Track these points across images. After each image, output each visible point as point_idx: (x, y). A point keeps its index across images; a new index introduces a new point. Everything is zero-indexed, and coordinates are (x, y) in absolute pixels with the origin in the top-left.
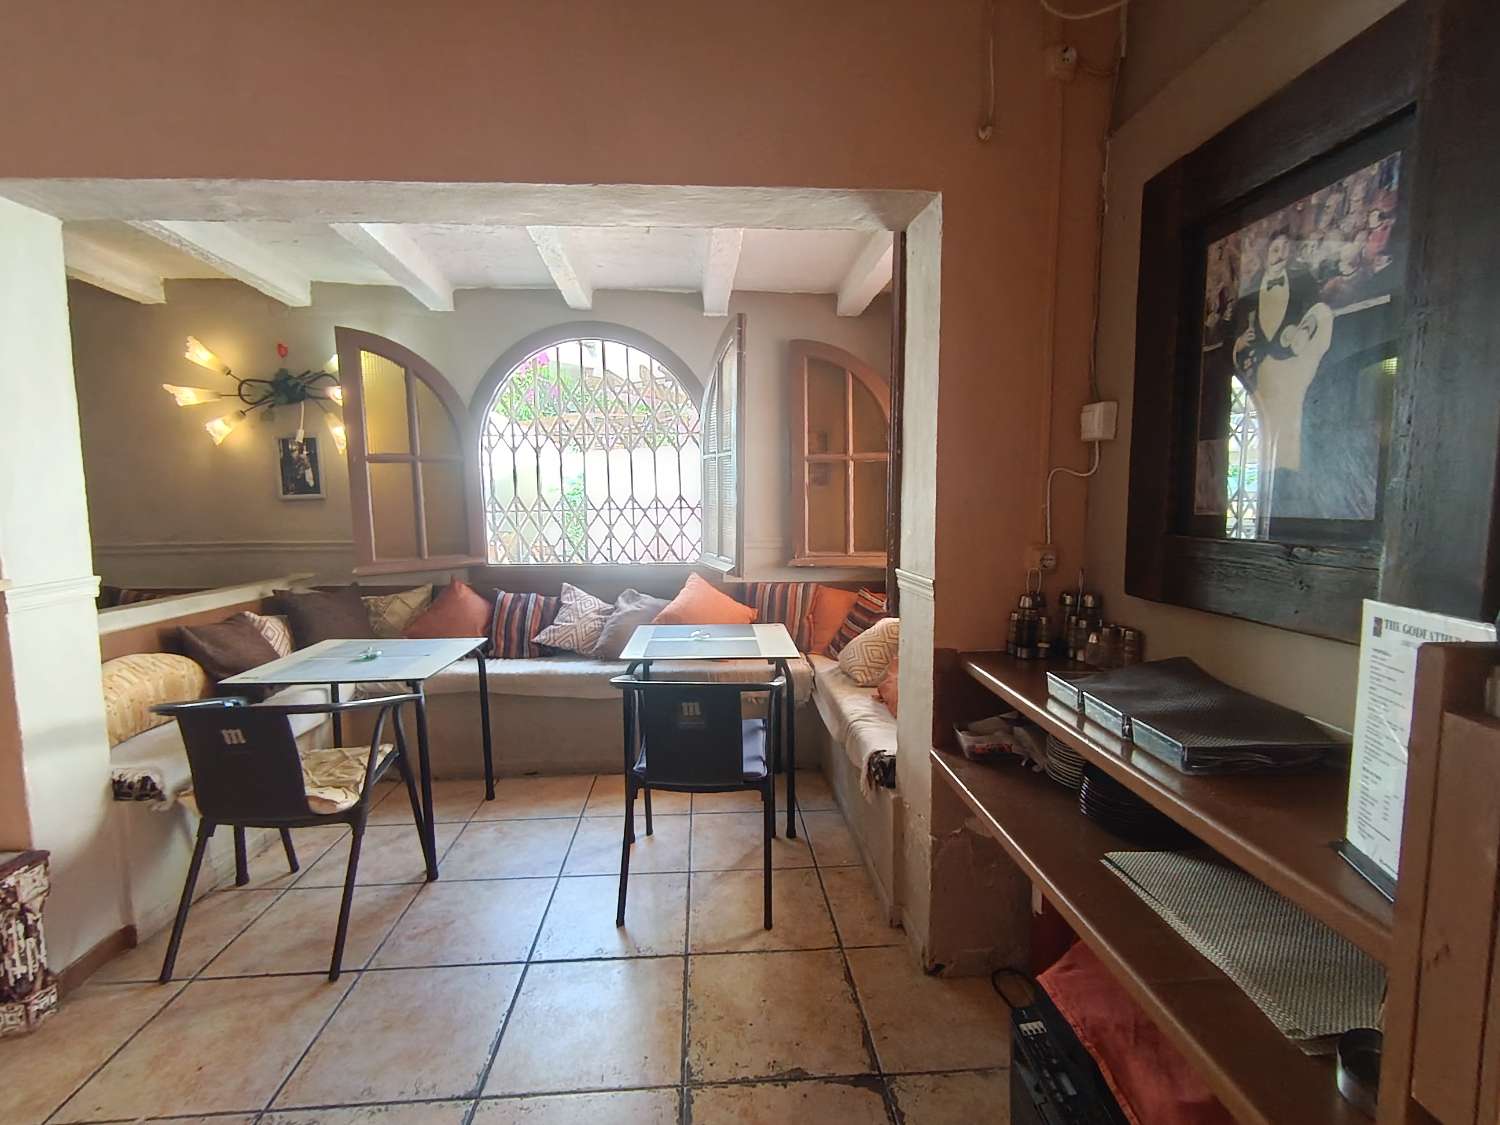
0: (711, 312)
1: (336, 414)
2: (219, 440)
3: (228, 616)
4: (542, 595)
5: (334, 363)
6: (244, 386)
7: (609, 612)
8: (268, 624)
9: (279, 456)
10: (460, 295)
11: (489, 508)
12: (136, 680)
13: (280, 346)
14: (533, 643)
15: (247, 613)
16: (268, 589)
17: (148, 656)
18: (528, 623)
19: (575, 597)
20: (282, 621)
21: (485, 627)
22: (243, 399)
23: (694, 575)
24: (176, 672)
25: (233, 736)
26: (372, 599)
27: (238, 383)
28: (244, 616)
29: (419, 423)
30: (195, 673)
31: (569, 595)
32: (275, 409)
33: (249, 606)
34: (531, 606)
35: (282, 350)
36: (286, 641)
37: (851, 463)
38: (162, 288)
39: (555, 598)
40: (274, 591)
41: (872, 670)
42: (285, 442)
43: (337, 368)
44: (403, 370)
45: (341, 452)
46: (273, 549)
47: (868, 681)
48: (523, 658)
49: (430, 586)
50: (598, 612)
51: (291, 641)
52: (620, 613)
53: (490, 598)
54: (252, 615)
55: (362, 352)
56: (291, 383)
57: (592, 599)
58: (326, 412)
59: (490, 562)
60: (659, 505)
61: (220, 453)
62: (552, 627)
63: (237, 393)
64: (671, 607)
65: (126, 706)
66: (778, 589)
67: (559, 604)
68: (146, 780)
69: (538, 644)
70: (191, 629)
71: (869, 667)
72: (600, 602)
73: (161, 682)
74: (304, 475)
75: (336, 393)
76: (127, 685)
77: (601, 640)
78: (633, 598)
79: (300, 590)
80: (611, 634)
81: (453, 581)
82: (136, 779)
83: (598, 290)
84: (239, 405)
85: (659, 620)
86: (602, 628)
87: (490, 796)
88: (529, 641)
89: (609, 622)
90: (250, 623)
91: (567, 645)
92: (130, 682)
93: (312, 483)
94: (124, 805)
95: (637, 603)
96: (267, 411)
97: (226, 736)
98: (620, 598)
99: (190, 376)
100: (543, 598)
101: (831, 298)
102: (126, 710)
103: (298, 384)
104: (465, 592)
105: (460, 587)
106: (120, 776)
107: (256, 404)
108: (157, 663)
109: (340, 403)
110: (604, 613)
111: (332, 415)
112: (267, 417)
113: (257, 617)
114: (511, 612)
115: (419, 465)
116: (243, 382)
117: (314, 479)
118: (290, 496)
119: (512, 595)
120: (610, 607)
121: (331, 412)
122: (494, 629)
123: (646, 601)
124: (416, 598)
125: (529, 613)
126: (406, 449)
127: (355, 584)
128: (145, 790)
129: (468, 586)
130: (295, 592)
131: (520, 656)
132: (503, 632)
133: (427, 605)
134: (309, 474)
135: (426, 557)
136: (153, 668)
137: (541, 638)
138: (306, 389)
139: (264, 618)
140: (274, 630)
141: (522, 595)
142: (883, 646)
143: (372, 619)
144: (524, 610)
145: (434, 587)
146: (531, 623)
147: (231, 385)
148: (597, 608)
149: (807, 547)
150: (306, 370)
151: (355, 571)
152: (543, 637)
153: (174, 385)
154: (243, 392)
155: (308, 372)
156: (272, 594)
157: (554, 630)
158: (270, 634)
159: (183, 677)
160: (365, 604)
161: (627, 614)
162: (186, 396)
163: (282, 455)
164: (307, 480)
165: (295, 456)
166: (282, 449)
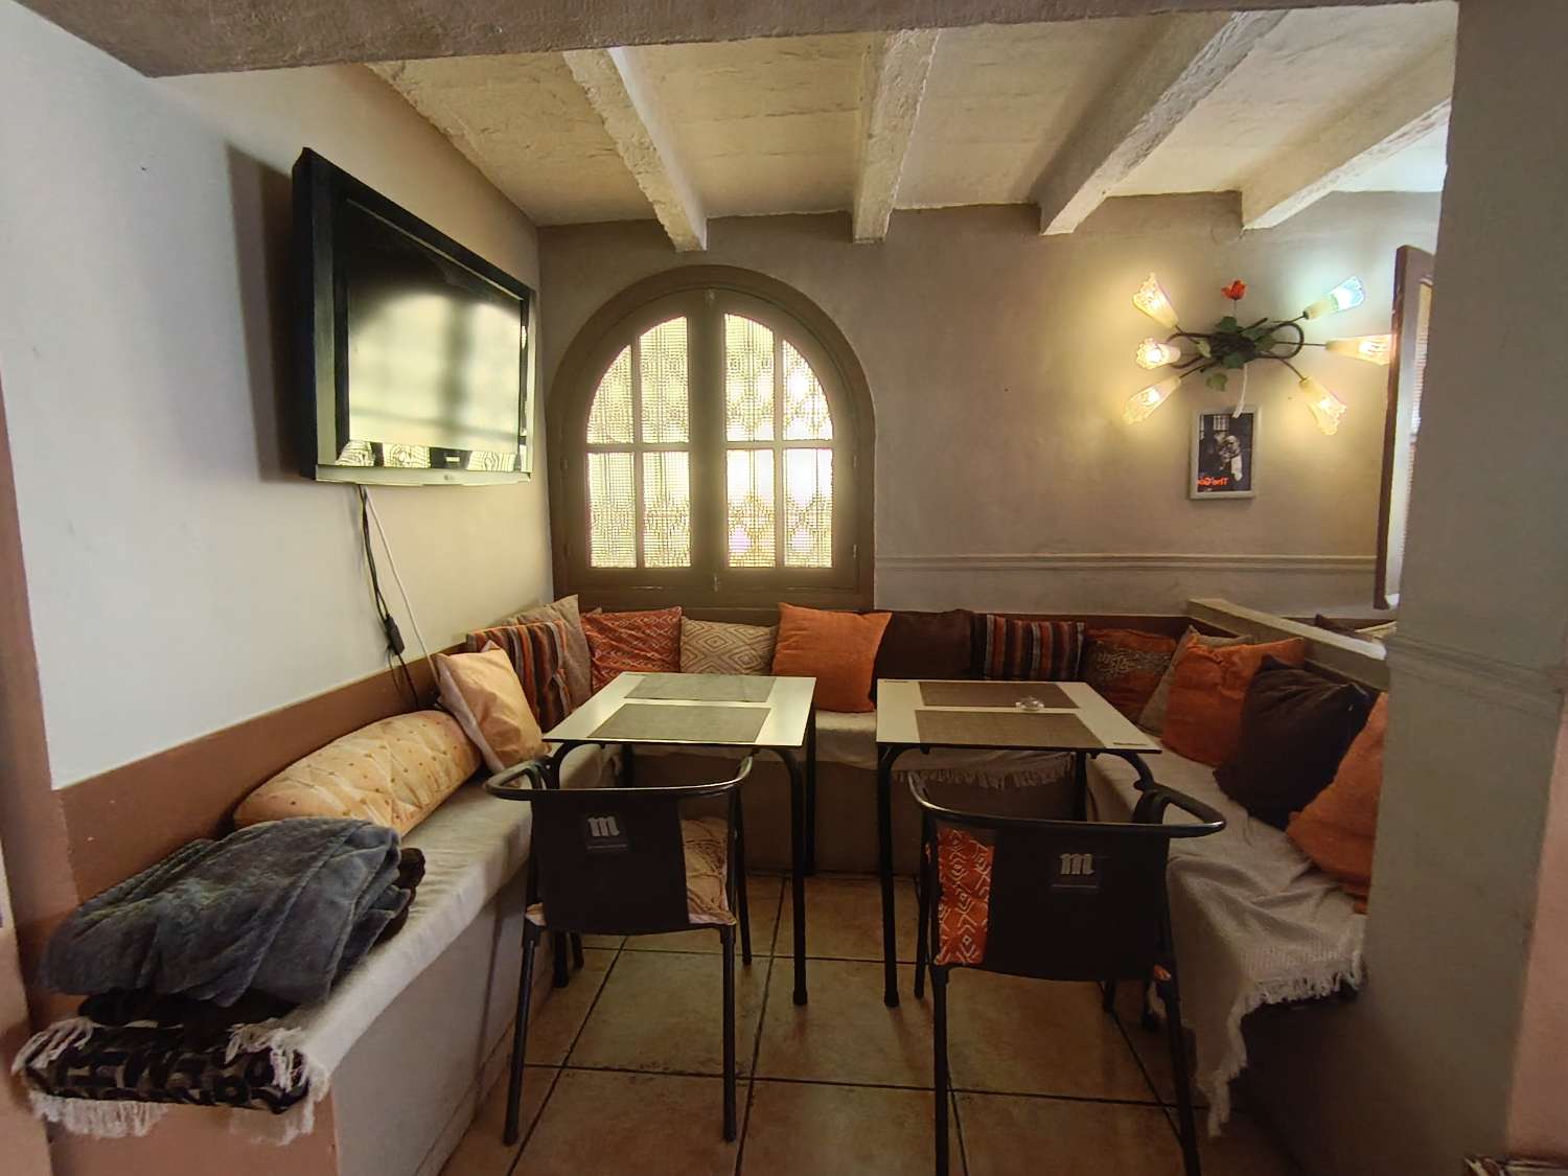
9: (1197, 438)
42: (1208, 420)
46: (1173, 564)
74: (1229, 465)
93: (1238, 476)
117: (1244, 472)
118: (1206, 493)
134: (1237, 464)
150: (1264, 317)
163: (1203, 437)
164: (1233, 472)
165: (1220, 438)
166: (1202, 429)
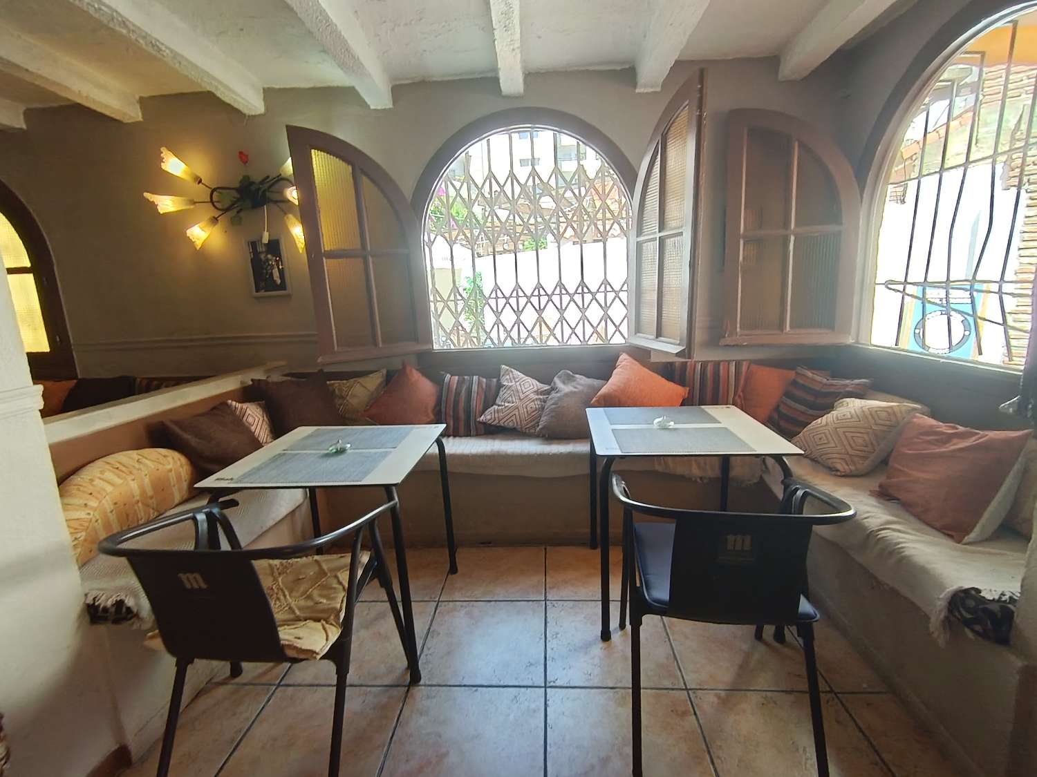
0: (645, 86)
1: (295, 216)
2: (199, 244)
3: (211, 406)
4: (483, 377)
5: (288, 166)
6: (215, 193)
7: (548, 392)
8: (249, 412)
9: (249, 257)
10: (398, 90)
11: (431, 298)
12: (119, 481)
13: (241, 153)
14: (480, 422)
15: (230, 401)
16: (248, 377)
17: (134, 454)
18: (474, 403)
19: (514, 378)
20: (260, 406)
21: (435, 407)
22: (214, 206)
23: (624, 356)
24: (160, 467)
25: (192, 580)
26: (336, 383)
27: (210, 190)
28: (227, 404)
29: (368, 220)
30: (182, 466)
31: (508, 377)
32: (242, 214)
33: (229, 395)
34: (475, 387)
35: (243, 157)
36: (265, 426)
37: (792, 238)
38: (138, 106)
39: (495, 380)
40: (252, 380)
41: (856, 459)
42: (253, 245)
43: (292, 172)
44: (350, 168)
45: (301, 251)
46: (253, 341)
47: (851, 471)
48: (470, 436)
49: (384, 371)
50: (537, 392)
51: (270, 426)
52: (558, 395)
53: (438, 381)
54: (234, 403)
55: (313, 151)
56: (253, 188)
57: (529, 380)
58: (285, 214)
59: (435, 348)
60: (586, 290)
61: (201, 255)
62: (496, 407)
63: (209, 200)
64: (607, 388)
65: (109, 511)
66: (709, 368)
67: (500, 386)
68: (120, 604)
69: (484, 423)
70: (177, 423)
71: (851, 455)
72: (538, 383)
73: (147, 480)
74: (272, 274)
75: (292, 194)
76: (109, 488)
77: (544, 420)
78: (568, 379)
79: (276, 378)
80: (553, 414)
81: (404, 367)
82: (109, 603)
83: (529, 73)
84: (212, 212)
85: (597, 401)
86: (543, 408)
87: (453, 570)
88: (475, 419)
89: (549, 403)
90: (232, 411)
91: (511, 424)
92: (112, 484)
93: (279, 281)
94: (102, 629)
95: (574, 384)
96: (235, 217)
97: (186, 582)
98: (556, 379)
99: (167, 185)
100: (484, 380)
101: (771, 61)
102: (110, 514)
103: (259, 189)
104: (416, 376)
105: (411, 370)
106: (94, 599)
107: (226, 210)
108: (144, 460)
109: (296, 202)
110: (542, 393)
111: (290, 216)
112: (235, 223)
113: (239, 405)
114: (458, 393)
115: (370, 259)
116: (213, 191)
117: (280, 278)
118: (262, 293)
119: (457, 378)
120: (547, 387)
121: (290, 213)
122: (443, 410)
123: (582, 382)
124: (373, 382)
125: (474, 395)
126: (357, 244)
127: (321, 371)
128: (121, 613)
129: (417, 370)
130: (270, 380)
131: (468, 434)
132: (451, 413)
133: (384, 387)
134: (276, 273)
135: (381, 346)
136: (137, 466)
137: (487, 417)
138: (267, 194)
139: (245, 406)
140: (255, 417)
141: (466, 377)
142: (867, 433)
143: (338, 402)
144: (469, 391)
145: (388, 372)
146: (476, 403)
147: (202, 192)
148: (535, 389)
149: (738, 326)
150: (266, 176)
151: (320, 360)
152: (489, 417)
153: (153, 194)
154: (214, 200)
155: (268, 177)
156: (251, 383)
157: (498, 411)
158: (250, 420)
159: (170, 471)
160: (331, 388)
161: (567, 395)
162: (166, 204)
163: (252, 256)
164: (275, 278)
165: (262, 256)
166: (251, 250)
